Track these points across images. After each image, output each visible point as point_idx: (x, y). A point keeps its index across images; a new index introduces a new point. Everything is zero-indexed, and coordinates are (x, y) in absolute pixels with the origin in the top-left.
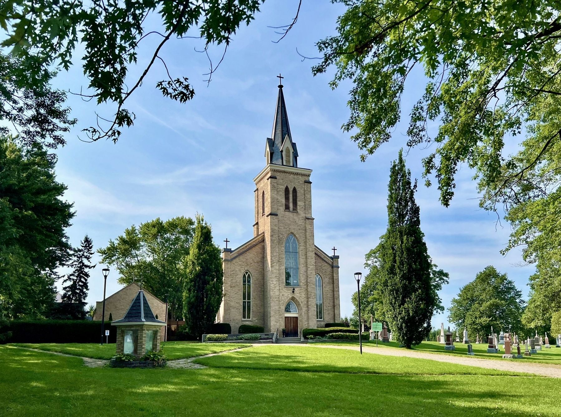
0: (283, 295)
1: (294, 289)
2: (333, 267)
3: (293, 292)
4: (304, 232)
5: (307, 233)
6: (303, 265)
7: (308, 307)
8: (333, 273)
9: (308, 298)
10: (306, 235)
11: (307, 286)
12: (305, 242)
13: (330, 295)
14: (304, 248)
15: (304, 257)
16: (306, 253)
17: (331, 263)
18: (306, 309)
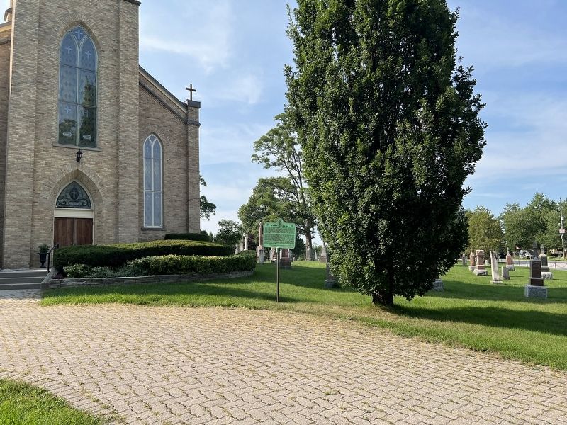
0: (47, 165)
1: (79, 153)
2: (186, 123)
3: (78, 159)
4: (113, 27)
5: (122, 32)
6: (107, 102)
7: (116, 196)
8: (187, 134)
9: (118, 176)
10: (118, 36)
11: (118, 149)
12: (117, 52)
13: (179, 177)
14: (113, 62)
15: (112, 84)
16: (118, 75)
17: (182, 116)
18: (114, 200)
